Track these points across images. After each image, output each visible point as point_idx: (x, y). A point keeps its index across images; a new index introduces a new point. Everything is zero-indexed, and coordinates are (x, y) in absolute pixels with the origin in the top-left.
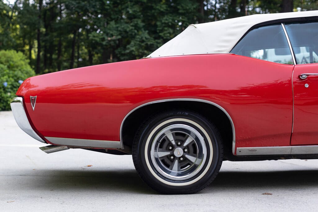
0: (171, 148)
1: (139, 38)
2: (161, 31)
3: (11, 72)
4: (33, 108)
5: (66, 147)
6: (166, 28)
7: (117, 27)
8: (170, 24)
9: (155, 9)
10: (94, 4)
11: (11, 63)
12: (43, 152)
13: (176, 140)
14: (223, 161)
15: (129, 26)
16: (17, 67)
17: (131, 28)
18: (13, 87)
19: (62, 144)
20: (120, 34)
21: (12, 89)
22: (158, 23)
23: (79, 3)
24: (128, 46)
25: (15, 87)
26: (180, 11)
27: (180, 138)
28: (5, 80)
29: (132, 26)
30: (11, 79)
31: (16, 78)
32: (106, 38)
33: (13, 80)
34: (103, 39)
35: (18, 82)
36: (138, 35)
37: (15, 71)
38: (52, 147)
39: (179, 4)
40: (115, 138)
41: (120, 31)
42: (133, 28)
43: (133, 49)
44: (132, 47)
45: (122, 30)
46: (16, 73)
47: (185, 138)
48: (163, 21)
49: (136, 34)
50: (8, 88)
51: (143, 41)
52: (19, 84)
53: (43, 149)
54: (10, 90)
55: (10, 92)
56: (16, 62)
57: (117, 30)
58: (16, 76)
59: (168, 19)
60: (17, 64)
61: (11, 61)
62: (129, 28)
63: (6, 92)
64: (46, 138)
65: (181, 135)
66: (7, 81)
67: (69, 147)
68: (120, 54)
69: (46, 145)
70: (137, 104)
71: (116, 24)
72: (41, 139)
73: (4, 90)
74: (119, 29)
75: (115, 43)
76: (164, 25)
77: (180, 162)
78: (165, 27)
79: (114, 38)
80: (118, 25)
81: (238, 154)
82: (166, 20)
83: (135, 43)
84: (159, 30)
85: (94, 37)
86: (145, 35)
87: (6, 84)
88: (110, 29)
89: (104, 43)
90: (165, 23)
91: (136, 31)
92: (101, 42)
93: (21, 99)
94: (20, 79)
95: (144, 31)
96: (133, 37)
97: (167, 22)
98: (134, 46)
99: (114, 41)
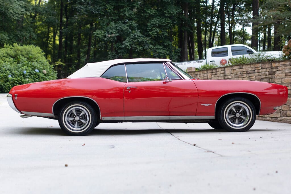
1: (132, 36)
2: (151, 30)
3: (30, 63)
4: (16, 99)
5: (31, 116)
6: (154, 29)
7: (116, 27)
8: (157, 25)
9: (146, 13)
10: (98, 8)
11: (30, 55)
12: (21, 118)
13: (77, 114)
15: (125, 26)
16: (35, 58)
17: (126, 27)
18: (31, 74)
19: (29, 114)
20: (118, 32)
21: (29, 75)
22: (149, 24)
23: (86, 7)
24: (124, 42)
25: (32, 74)
26: (166, 15)
28: (25, 69)
29: (127, 26)
30: (29, 68)
31: (33, 68)
32: (107, 35)
33: (31, 69)
34: (105, 36)
35: (34, 70)
36: (132, 33)
37: (33, 62)
38: (25, 116)
39: (165, 9)
40: (51, 112)
41: (118, 30)
42: (128, 28)
43: (128, 44)
44: (127, 43)
45: (119, 29)
46: (33, 64)
47: (80, 113)
48: (152, 23)
49: (130, 33)
50: (27, 75)
51: (135, 39)
52: (35, 72)
53: (21, 116)
54: (28, 76)
55: (28, 78)
56: (34, 55)
57: (116, 29)
58: (33, 66)
59: (155, 21)
60: (35, 56)
61: (30, 54)
62: (125, 27)
63: (25, 78)
64: (22, 112)
66: (26, 70)
67: (32, 116)
68: (117, 48)
69: (23, 115)
70: (60, 98)
71: (115, 24)
72: (19, 112)
73: (24, 76)
74: (118, 28)
75: (114, 39)
76: (152, 26)
77: (78, 123)
78: (153, 27)
79: (113, 35)
80: (117, 25)
82: (155, 22)
83: (129, 40)
84: (148, 29)
85: (98, 34)
86: (137, 33)
87: (25, 72)
88: (110, 28)
89: (105, 39)
90: (154, 24)
91: (130, 30)
92: (104, 38)
93: (11, 95)
94: (36, 68)
95: (137, 31)
96: (128, 35)
97: (155, 23)
98: (129, 42)
99: (113, 37)
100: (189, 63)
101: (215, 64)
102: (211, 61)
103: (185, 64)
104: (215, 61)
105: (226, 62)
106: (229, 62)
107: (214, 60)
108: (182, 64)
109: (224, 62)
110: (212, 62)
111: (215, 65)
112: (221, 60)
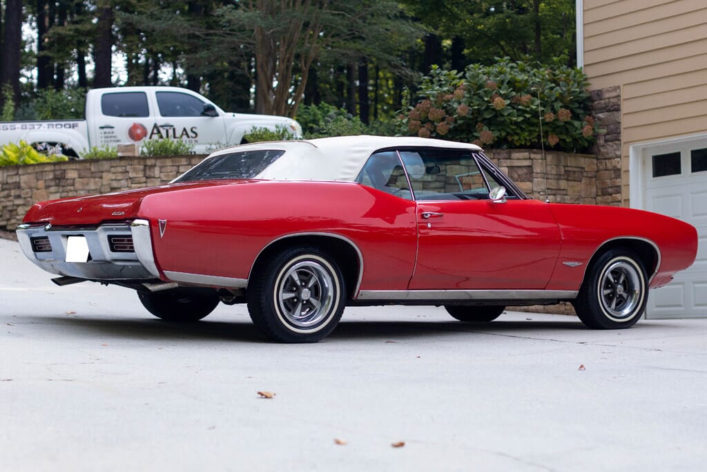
0: (295, 289)
4: (162, 235)
13: (301, 281)
14: (346, 308)
27: (304, 278)
47: (308, 278)
64: (165, 272)
65: (304, 274)
77: (303, 305)
81: (360, 298)
93: (146, 222)
100: (36, 127)
101: (114, 135)
102: (103, 125)
103: (22, 128)
104: (112, 128)
105: (145, 134)
106: (152, 133)
107: (112, 125)
108: (15, 129)
109: (139, 131)
110: (105, 130)
111: (114, 137)
112: (131, 125)
